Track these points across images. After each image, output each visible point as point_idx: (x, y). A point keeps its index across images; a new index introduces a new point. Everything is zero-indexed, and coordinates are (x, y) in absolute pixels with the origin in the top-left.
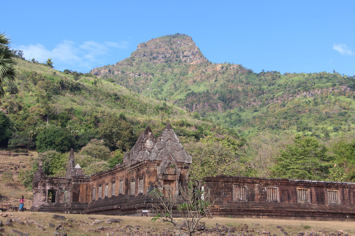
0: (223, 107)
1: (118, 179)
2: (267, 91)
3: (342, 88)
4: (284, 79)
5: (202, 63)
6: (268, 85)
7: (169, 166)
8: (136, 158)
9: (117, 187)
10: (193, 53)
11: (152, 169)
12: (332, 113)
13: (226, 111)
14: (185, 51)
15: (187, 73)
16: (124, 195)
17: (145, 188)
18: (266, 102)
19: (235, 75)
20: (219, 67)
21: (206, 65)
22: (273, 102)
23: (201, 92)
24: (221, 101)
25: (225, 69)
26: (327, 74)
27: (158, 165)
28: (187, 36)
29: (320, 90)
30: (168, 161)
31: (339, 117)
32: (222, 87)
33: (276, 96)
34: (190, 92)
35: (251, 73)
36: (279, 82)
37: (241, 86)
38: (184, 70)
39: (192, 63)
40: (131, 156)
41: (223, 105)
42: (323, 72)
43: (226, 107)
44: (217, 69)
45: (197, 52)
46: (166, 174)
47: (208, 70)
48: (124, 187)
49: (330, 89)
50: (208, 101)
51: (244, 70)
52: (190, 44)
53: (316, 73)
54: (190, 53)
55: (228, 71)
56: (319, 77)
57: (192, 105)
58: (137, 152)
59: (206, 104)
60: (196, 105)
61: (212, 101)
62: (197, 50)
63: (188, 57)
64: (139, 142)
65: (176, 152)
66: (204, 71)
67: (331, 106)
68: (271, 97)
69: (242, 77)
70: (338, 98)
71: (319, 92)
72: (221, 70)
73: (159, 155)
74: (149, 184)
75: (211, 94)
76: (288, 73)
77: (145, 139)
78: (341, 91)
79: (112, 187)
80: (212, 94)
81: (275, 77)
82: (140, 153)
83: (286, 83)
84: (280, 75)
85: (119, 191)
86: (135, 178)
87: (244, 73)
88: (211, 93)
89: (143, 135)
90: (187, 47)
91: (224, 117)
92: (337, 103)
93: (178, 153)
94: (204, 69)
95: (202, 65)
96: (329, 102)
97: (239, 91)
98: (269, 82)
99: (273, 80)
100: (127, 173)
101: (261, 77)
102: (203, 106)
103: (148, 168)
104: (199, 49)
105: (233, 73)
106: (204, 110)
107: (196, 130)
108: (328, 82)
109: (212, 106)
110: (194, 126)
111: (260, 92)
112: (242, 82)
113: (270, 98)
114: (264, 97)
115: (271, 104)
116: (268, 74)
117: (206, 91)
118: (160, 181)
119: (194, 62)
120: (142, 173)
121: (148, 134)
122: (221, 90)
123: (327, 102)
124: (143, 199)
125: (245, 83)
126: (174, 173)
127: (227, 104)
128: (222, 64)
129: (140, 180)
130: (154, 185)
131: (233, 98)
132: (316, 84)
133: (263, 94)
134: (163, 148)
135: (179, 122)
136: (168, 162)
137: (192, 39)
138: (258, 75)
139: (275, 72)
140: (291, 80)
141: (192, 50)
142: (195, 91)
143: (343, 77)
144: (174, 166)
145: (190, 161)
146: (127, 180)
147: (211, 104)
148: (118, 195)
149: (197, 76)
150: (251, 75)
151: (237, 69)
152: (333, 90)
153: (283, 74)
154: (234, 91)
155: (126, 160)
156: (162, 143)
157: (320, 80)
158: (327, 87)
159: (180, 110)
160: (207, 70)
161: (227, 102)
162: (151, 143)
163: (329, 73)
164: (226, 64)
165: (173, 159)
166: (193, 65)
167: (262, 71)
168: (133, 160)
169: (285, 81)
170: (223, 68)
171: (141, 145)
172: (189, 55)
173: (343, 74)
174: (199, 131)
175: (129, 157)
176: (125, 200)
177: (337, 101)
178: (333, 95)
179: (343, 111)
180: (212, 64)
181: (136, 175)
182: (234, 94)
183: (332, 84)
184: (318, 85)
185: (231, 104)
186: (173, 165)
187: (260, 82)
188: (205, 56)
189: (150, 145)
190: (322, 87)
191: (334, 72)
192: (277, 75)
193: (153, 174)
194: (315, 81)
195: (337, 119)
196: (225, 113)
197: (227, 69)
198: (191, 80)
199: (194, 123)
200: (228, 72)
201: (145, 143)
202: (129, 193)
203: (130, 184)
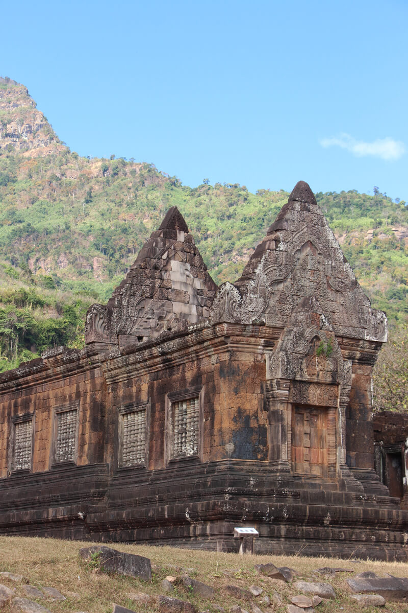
0: (106, 267)
1: (47, 408)
2: (217, 232)
3: (395, 233)
4: (256, 204)
5: (53, 156)
6: (218, 218)
7: (315, 349)
8: (134, 324)
9: (41, 439)
10: (30, 127)
11: (246, 359)
12: (375, 291)
13: (114, 278)
14: (9, 122)
15: (15, 177)
16: (85, 467)
17: (212, 434)
18: (213, 259)
19: (137, 189)
20: (96, 168)
21: (64, 160)
22: (229, 260)
23: (51, 229)
24: (102, 251)
25: (112, 172)
26: (360, 197)
27: (269, 344)
28: (16, 83)
29: (344, 235)
30: (308, 330)
31: (391, 300)
32: (105, 217)
33: (238, 244)
34: (21, 225)
35: (175, 185)
36: (244, 212)
37: (151, 218)
38: (5, 169)
39: (27, 154)
40: (115, 317)
41: (106, 263)
42: (349, 192)
43: (113, 268)
44: (91, 173)
45: (41, 126)
46: (301, 382)
47: (68, 173)
48: (83, 434)
49: (369, 232)
50: (67, 252)
51: (158, 177)
52: (24, 105)
53: (334, 192)
54: (23, 127)
55: (118, 178)
56: (342, 202)
57: (27, 260)
58: (138, 304)
59: (62, 258)
60: (37, 260)
61: (77, 251)
62: (42, 121)
63: (18, 137)
64: (146, 268)
65: (331, 295)
66: (58, 175)
67: (372, 275)
68: (224, 247)
69: (154, 196)
70: (386, 255)
71: (342, 238)
72: (101, 176)
73: (272, 302)
74: (235, 420)
75: (75, 232)
76: (267, 190)
77: (165, 256)
78: (394, 238)
79: (14, 440)
80: (80, 234)
81: (235, 199)
82: (147, 309)
83: (261, 215)
84: (247, 195)
85: (54, 452)
86: (144, 397)
87: (159, 186)
88: (77, 231)
89: (159, 239)
90: (15, 111)
91: (107, 292)
92: (385, 268)
93: (340, 300)
94: (59, 171)
95: (54, 159)
96: (367, 264)
97: (145, 229)
98: (220, 211)
99: (231, 205)
100: (98, 381)
101: (202, 197)
102: (54, 262)
103: (232, 353)
104: (46, 120)
105: (130, 185)
106: (58, 275)
107: (57, 318)
108: (362, 215)
109: (77, 264)
110: (53, 306)
111: (200, 235)
112: (153, 208)
113: (222, 250)
114: (208, 247)
115: (224, 264)
116: (219, 191)
117: (63, 227)
118: (279, 407)
119: (33, 150)
120: (189, 375)
121: (175, 238)
122: (101, 224)
123: (362, 265)
124: (212, 482)
125: (161, 211)
126: (329, 379)
127: (117, 261)
128: (103, 160)
129: (174, 404)
130: (253, 424)
131: (130, 245)
132: (334, 220)
133: (206, 239)
134: (286, 278)
135: (13, 294)
136: (308, 333)
137: (27, 92)
138: (193, 193)
139: (236, 187)
140: (273, 207)
141: (28, 121)
142: (35, 227)
143: (396, 205)
144: (330, 348)
145: (384, 333)
146: (98, 409)
147: (76, 260)
148: (47, 469)
149: (41, 188)
150: (176, 191)
151: (141, 175)
152: (375, 235)
153: (254, 193)
154: (132, 230)
155: (100, 330)
156: (283, 259)
157: (343, 210)
158: (361, 228)
159: (5, 268)
160: (65, 174)
161: (117, 256)
162: (187, 273)
163: (364, 195)
164: (115, 160)
165: (327, 324)
166: (29, 159)
167: (203, 183)
168: (121, 332)
169: (260, 210)
170: (105, 171)
171: (153, 278)
172: (21, 133)
173: (397, 199)
174: (67, 320)
175: (110, 320)
176: (98, 485)
177: (385, 263)
178: (375, 247)
179: (400, 286)
180: (79, 157)
181: (151, 388)
182: (134, 235)
183: (373, 220)
184: (340, 221)
185: (127, 261)
186: (325, 345)
187: (198, 210)
188: (61, 139)
189: (184, 279)
190: (348, 227)
191: (376, 192)
192: (240, 193)
193: (248, 381)
194: (331, 211)
195: (386, 307)
196: (109, 283)
197: (116, 174)
198: (25, 197)
199: (52, 299)
200: (119, 180)
201: (167, 271)
202: (108, 460)
203: (115, 423)
